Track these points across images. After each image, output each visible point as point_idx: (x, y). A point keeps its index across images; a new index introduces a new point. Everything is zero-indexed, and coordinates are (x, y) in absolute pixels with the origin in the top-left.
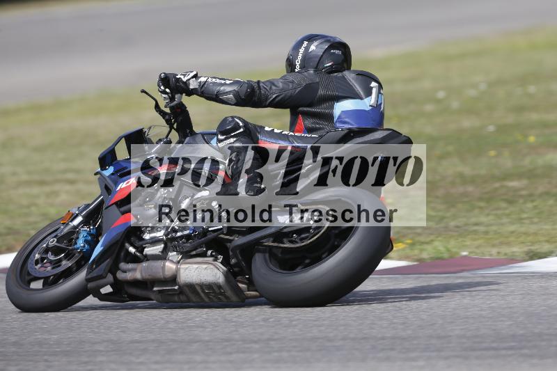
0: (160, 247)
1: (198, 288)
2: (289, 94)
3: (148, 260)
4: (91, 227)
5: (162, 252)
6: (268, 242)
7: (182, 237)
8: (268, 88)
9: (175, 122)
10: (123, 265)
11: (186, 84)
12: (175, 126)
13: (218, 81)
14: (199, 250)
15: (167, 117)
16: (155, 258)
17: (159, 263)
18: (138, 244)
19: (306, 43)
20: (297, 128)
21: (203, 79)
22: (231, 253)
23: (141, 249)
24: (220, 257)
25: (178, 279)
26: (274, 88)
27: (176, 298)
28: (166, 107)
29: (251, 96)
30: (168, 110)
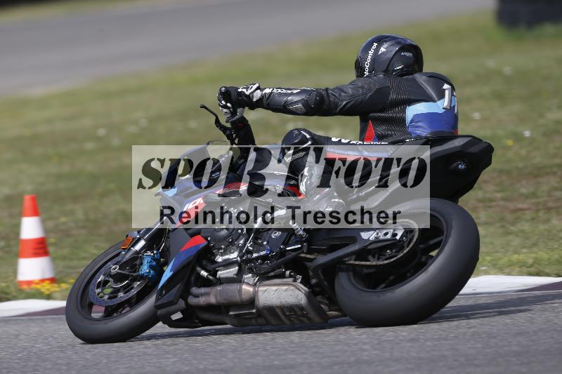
0: (235, 269)
1: (279, 312)
2: (360, 100)
3: (221, 283)
4: (155, 252)
5: (237, 275)
6: (351, 260)
7: (257, 258)
8: (337, 95)
9: (236, 137)
10: (195, 290)
11: (249, 97)
12: (236, 141)
13: (284, 91)
14: (278, 271)
15: (228, 132)
16: (229, 281)
17: (235, 287)
18: (211, 267)
19: (375, 44)
20: (367, 134)
21: (268, 91)
22: (311, 274)
23: (214, 273)
24: (299, 278)
25: (257, 303)
26: (343, 94)
27: (254, 322)
28: (227, 122)
29: (320, 105)
30: (228, 125)
